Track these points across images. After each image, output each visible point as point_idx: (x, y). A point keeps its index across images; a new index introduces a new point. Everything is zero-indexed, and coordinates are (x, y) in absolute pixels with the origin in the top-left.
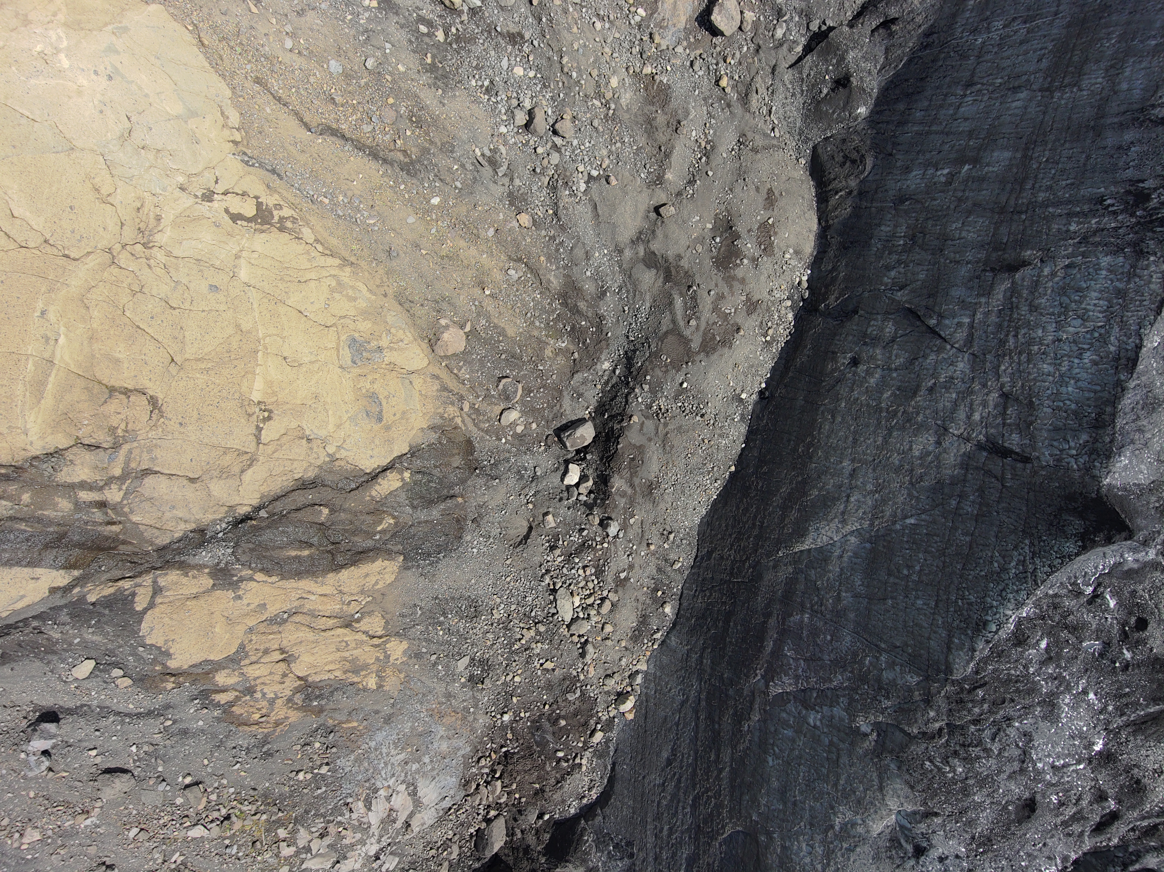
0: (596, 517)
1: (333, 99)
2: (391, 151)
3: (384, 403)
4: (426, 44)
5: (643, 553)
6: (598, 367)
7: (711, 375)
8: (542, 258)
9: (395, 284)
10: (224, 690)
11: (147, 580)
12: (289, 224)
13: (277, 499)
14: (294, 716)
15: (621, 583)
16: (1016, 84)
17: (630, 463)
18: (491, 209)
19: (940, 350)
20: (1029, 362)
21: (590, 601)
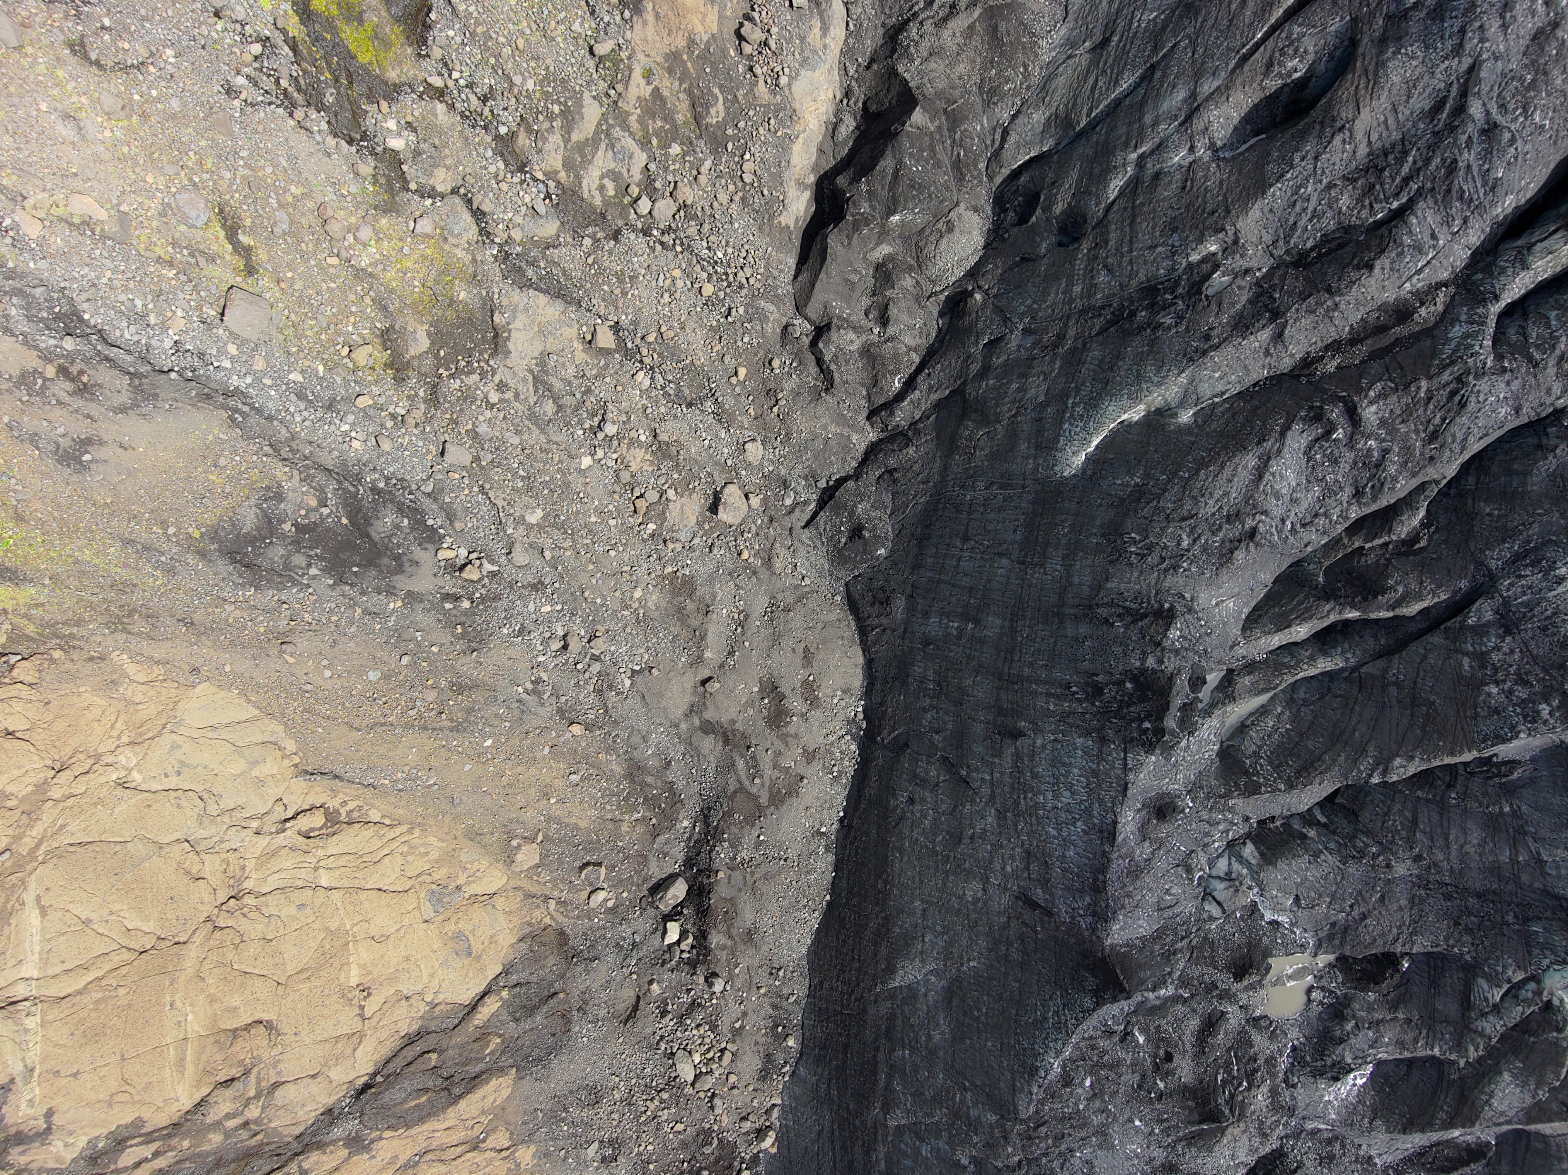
0: (701, 974)
2: (437, 722)
3: (471, 938)
4: (454, 616)
5: (754, 998)
6: (678, 826)
7: (784, 823)
8: (601, 753)
9: (463, 826)
12: (356, 815)
13: (388, 1061)
15: (737, 1033)
17: (724, 916)
18: (543, 730)
19: (973, 801)
20: (1038, 824)
21: (710, 1055)
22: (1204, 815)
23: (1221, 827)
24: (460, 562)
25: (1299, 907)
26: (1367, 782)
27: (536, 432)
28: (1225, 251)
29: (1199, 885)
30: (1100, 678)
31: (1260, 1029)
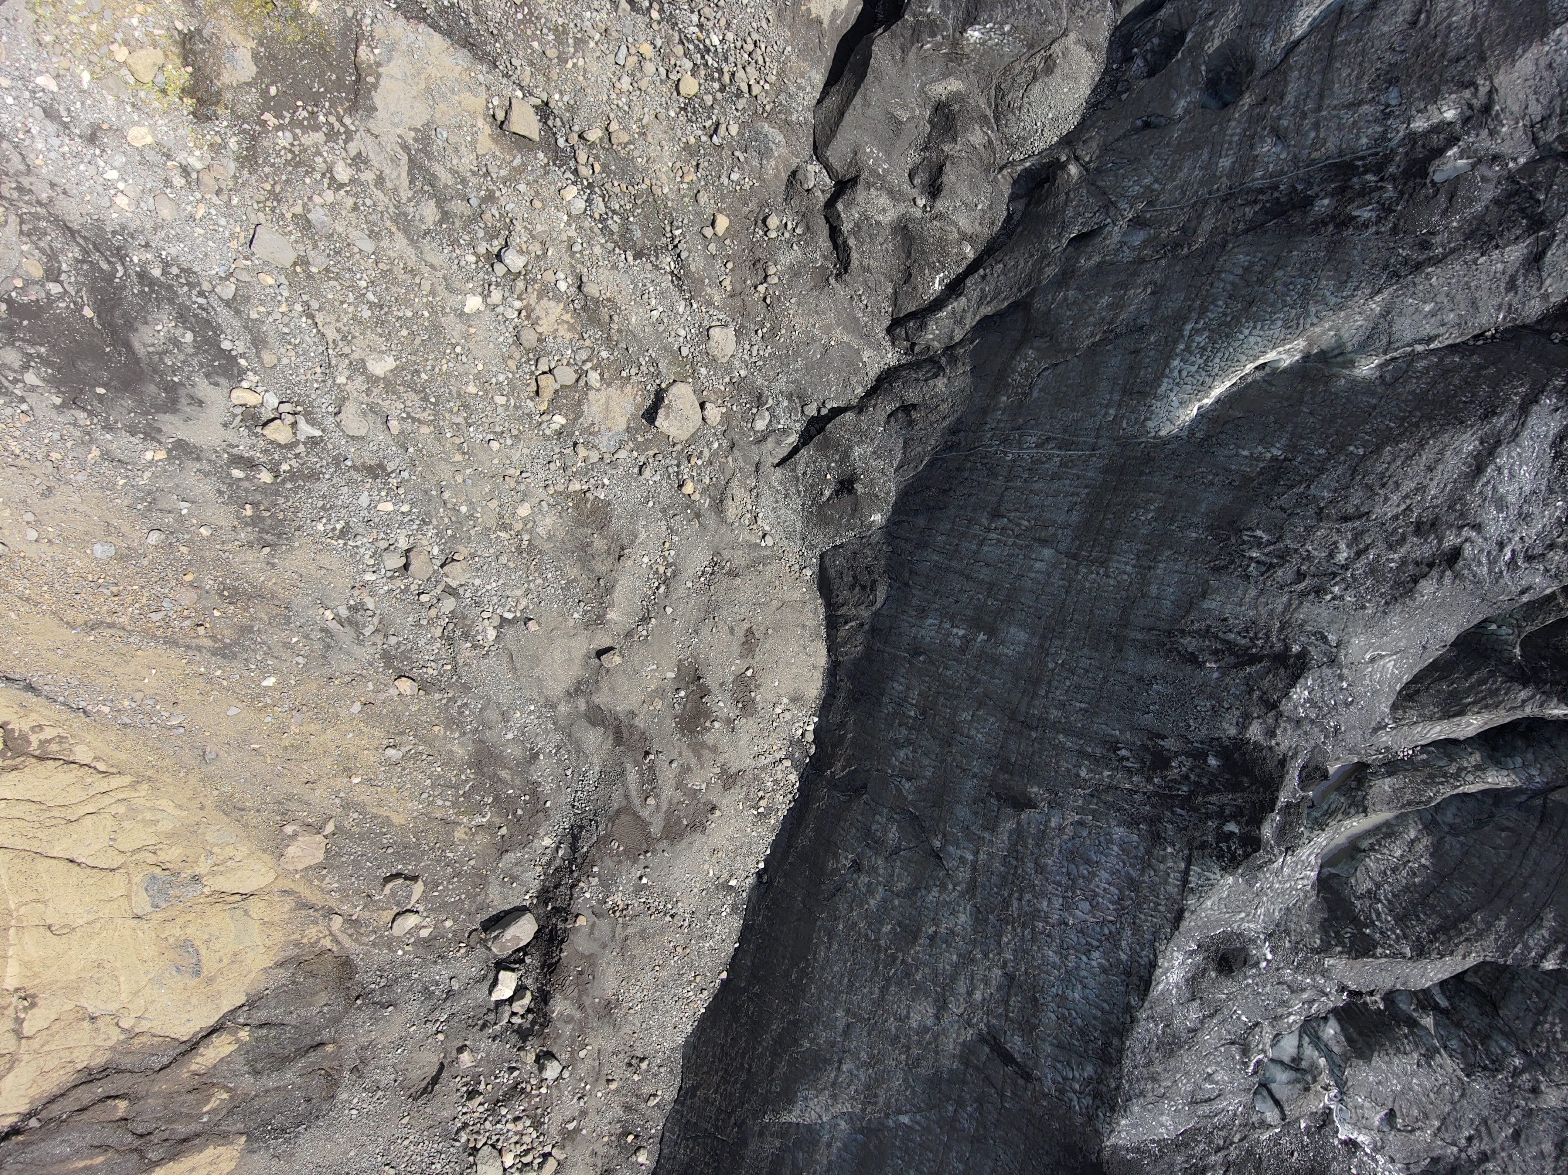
0: (530, 1052)
2: (194, 636)
3: (203, 951)
4: (245, 491)
5: (600, 1094)
6: (537, 843)
7: (679, 866)
8: (437, 729)
9: (216, 793)
12: (53, 748)
13: (51, 1102)
15: (569, 1136)
16: (1043, 535)
17: (576, 977)
18: (355, 679)
19: (943, 888)
20: (1033, 941)
21: (527, 1159)
22: (1286, 974)
23: (1305, 996)
24: (266, 414)
25: (1393, 1126)
26: (1535, 966)
27: (401, 242)
28: (1466, 121)
29: (1255, 1073)
30: (1170, 744)
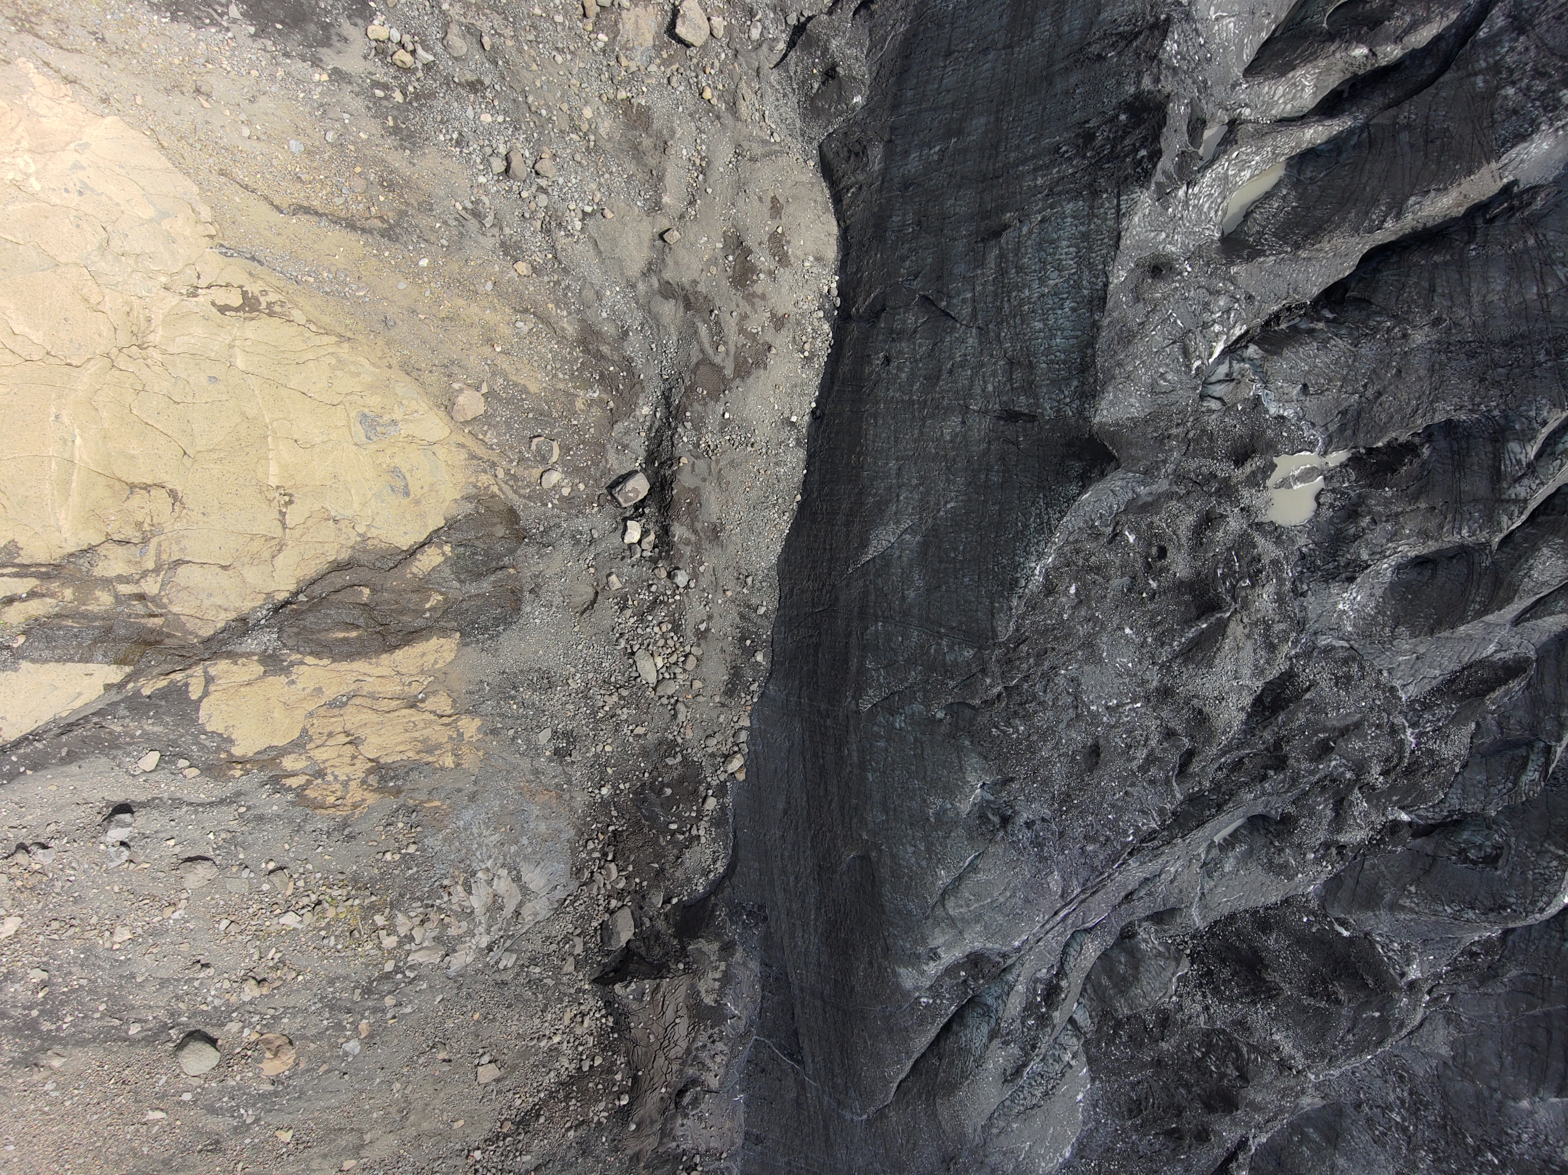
0: (663, 570)
1: (299, 178)
2: (367, 219)
3: (408, 476)
4: (386, 107)
5: (720, 602)
6: (638, 413)
7: (751, 399)
8: (550, 306)
9: (398, 354)
10: (294, 774)
11: (198, 670)
12: (277, 309)
13: (313, 582)
14: (372, 798)
15: (702, 636)
16: (985, 46)
17: (687, 508)
18: (485, 262)
19: (953, 331)
20: (1022, 323)
21: (673, 659)
22: (1203, 281)
23: (1222, 302)
24: (393, 45)
25: (1307, 395)
29: (1197, 374)
30: (1092, 124)
31: (1264, 534)
